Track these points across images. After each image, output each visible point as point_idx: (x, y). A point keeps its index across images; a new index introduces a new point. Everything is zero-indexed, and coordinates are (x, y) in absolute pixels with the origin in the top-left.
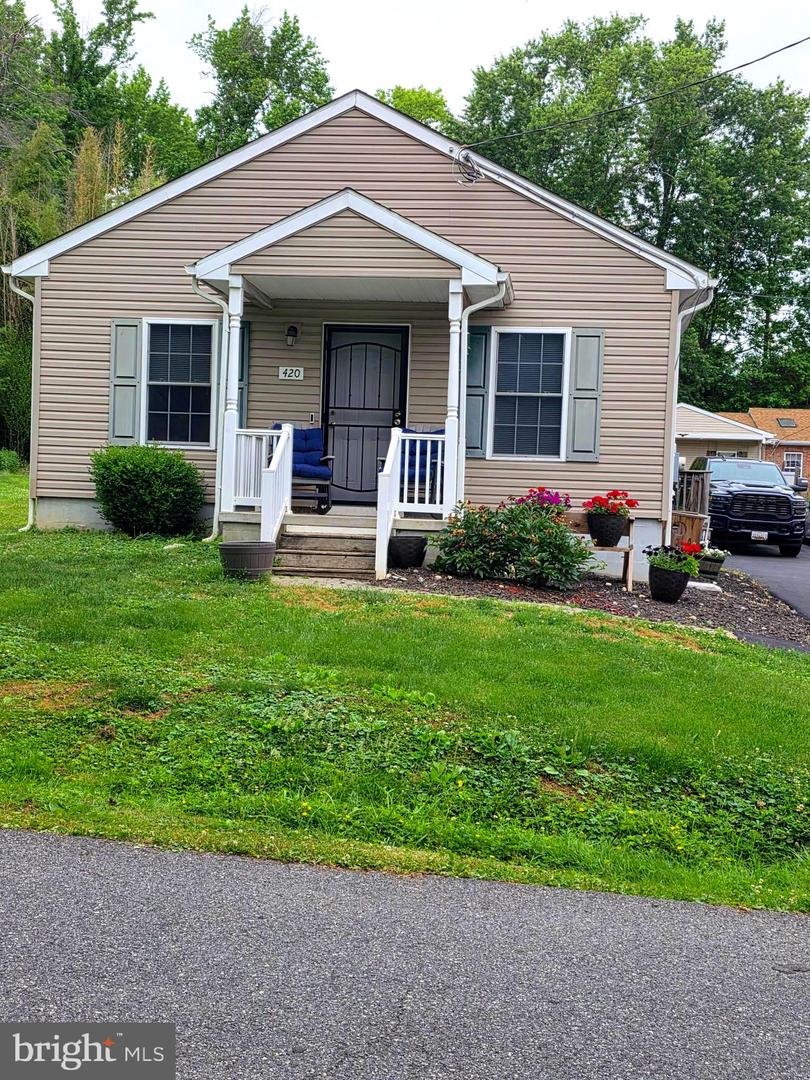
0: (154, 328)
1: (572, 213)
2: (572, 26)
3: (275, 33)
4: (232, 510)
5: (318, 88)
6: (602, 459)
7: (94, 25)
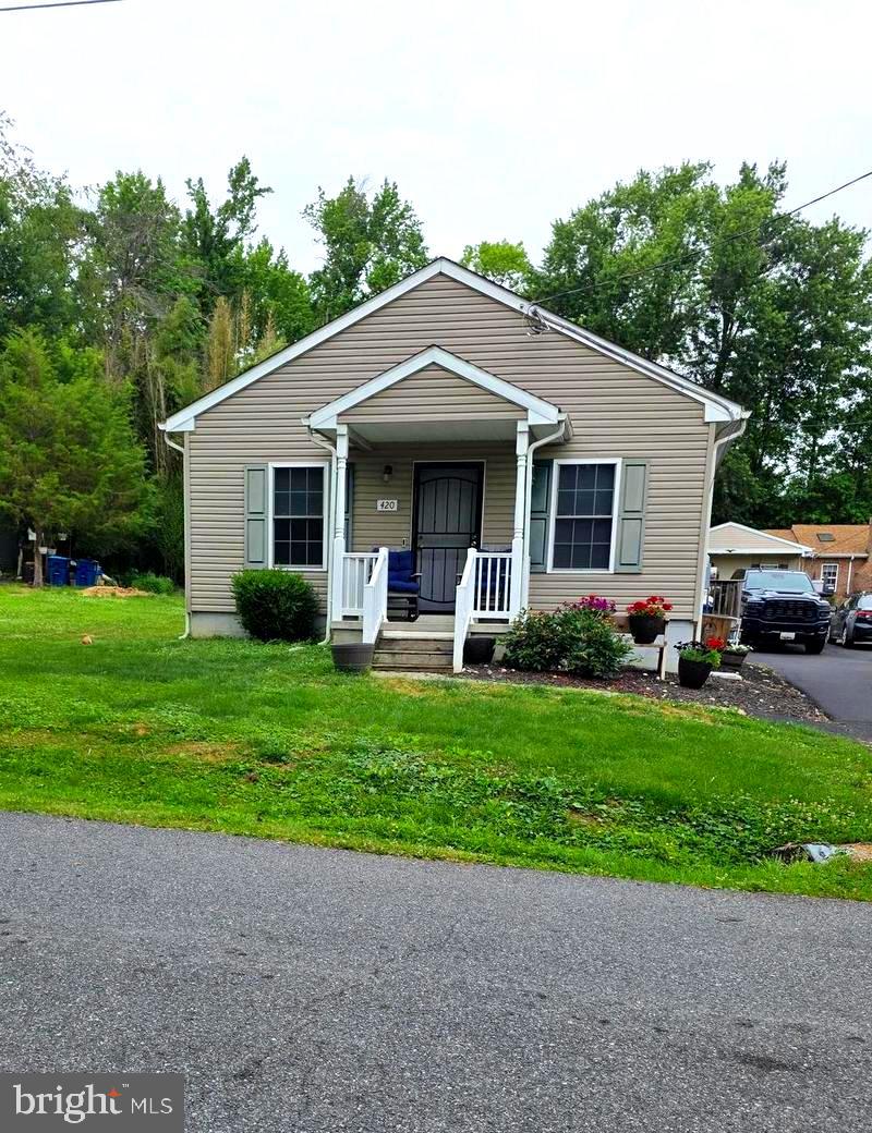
0: (278, 471)
1: (625, 358)
2: (644, 176)
3: (376, 199)
4: (340, 619)
5: (414, 248)
6: (645, 570)
7: (222, 203)
